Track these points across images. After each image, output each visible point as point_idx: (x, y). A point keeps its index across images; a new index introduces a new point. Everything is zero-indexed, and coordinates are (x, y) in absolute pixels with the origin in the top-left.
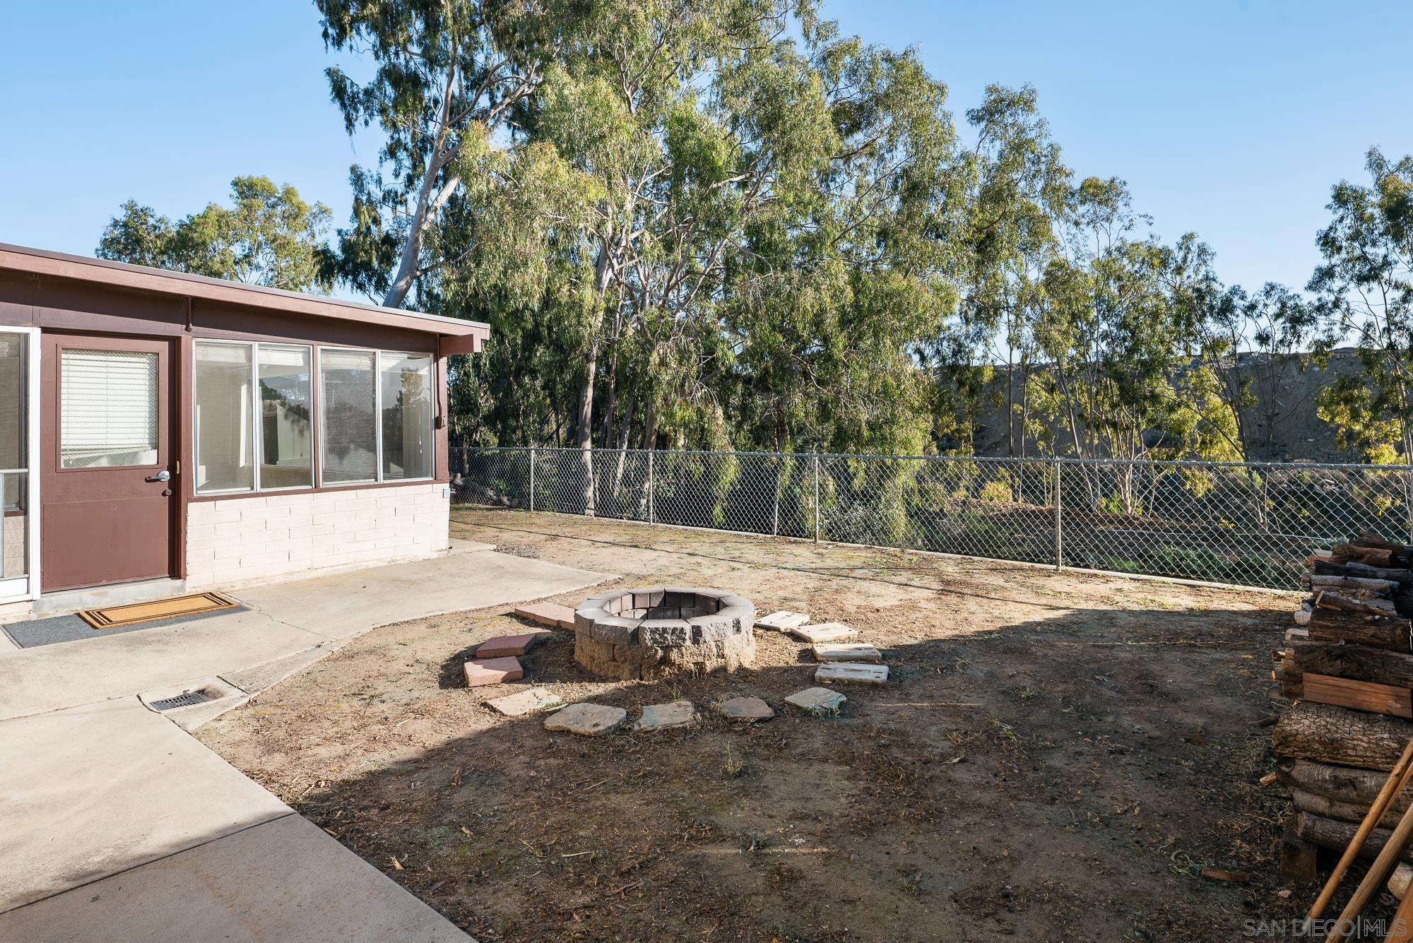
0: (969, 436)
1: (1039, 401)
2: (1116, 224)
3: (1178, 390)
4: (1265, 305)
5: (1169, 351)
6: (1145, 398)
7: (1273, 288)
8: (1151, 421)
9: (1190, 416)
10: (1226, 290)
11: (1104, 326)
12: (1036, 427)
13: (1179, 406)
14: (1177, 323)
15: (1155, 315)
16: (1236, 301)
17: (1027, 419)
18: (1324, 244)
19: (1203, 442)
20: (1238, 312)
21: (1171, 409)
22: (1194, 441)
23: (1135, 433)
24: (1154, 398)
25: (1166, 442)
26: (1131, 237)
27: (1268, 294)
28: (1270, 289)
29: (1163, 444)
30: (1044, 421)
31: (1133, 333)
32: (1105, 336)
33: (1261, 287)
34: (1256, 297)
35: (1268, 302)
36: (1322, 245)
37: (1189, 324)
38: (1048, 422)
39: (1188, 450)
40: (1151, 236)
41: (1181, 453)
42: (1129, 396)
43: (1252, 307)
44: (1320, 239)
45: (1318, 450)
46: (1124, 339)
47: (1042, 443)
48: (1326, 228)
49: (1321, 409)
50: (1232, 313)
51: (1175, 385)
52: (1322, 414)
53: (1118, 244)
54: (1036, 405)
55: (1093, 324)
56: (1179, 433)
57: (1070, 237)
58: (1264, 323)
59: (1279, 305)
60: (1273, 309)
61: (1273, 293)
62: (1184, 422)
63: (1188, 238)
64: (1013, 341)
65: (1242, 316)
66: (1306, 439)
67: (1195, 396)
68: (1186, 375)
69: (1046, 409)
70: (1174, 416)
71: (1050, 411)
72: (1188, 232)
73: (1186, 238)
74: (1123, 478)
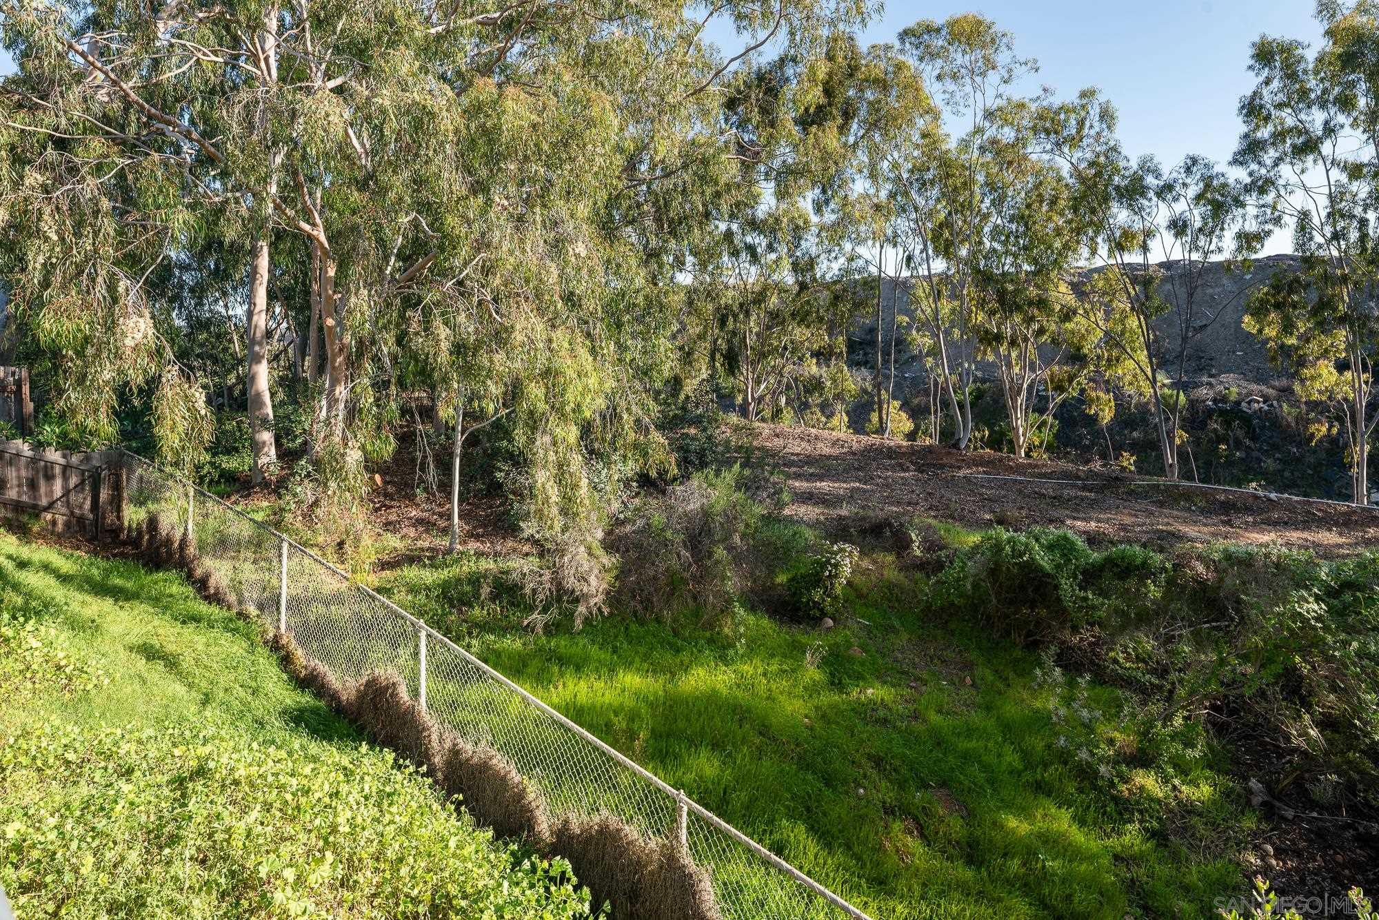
0: (842, 353)
4: (1184, 185)
7: (1194, 161)
10: (1134, 165)
12: (924, 341)
16: (1150, 180)
18: (1248, 115)
19: (1109, 360)
20: (1151, 194)
22: (1098, 357)
26: (1013, 94)
27: (1188, 170)
28: (1192, 164)
32: (996, 233)
33: (1180, 160)
34: (1175, 175)
35: (1188, 181)
36: (1246, 115)
39: (1091, 368)
40: (1045, 90)
43: (1169, 187)
44: (1243, 107)
45: (1247, 363)
47: (932, 359)
48: (1249, 93)
49: (1247, 319)
50: (1143, 195)
52: (1249, 323)
54: (924, 316)
57: (947, 96)
58: (1180, 207)
59: (1201, 185)
60: (1192, 191)
61: (1195, 169)
62: (1084, 335)
63: (1087, 94)
65: (1155, 199)
66: (1234, 352)
72: (1086, 86)
73: (1083, 95)
74: (1014, 400)
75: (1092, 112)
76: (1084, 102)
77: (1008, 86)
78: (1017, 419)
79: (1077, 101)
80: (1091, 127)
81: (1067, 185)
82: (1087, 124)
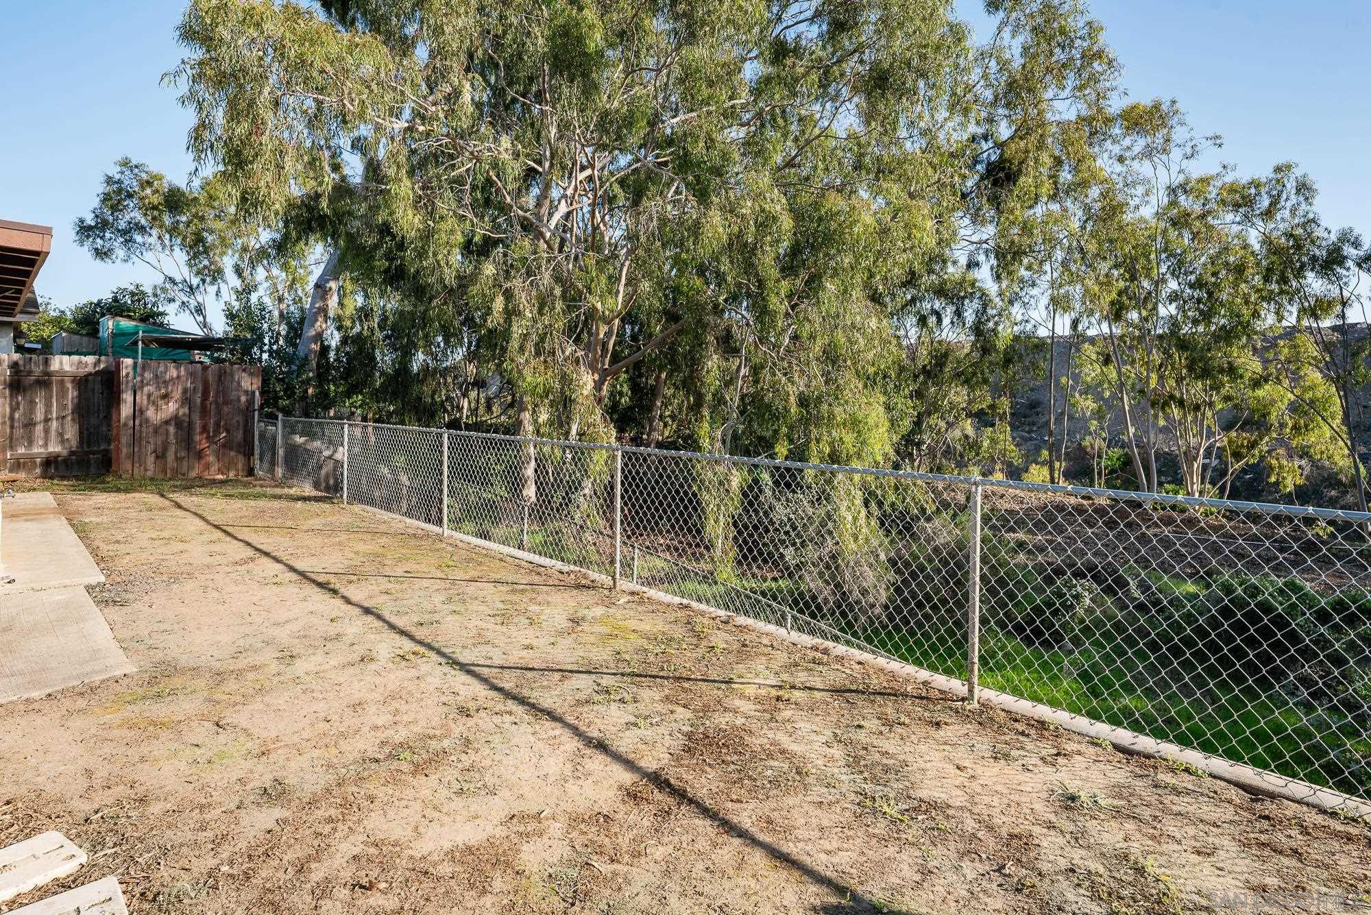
0: (1005, 413)
1: (1093, 374)
2: (1176, 154)
3: (1266, 362)
5: (1256, 315)
6: (1222, 371)
8: (1227, 398)
9: (1278, 396)
10: (1333, 237)
11: (1173, 285)
12: (1088, 405)
13: (1266, 381)
14: (1267, 279)
15: (1240, 270)
16: (1347, 250)
17: (1077, 395)
19: (1295, 427)
20: (1350, 264)
21: (1257, 383)
22: (1282, 425)
23: (1209, 414)
24: (1232, 371)
25: (1248, 424)
26: (1196, 169)
29: (1242, 428)
30: (1099, 397)
31: (1210, 294)
32: (1174, 297)
37: (1284, 280)
38: (1102, 399)
39: (1274, 435)
40: (1224, 167)
41: (1267, 439)
42: (1201, 368)
46: (1199, 301)
47: (1095, 422)
50: (1341, 265)
51: (1261, 357)
53: (1181, 178)
54: (1089, 379)
55: (1159, 282)
56: (1264, 416)
62: (1273, 402)
63: (1282, 169)
64: (1058, 303)
65: (1354, 269)
67: (1287, 370)
68: (1276, 345)
69: (1100, 384)
70: (1260, 393)
71: (1106, 386)
72: (1281, 161)
73: (1278, 169)
74: (1190, 466)
75: (1288, 186)
76: (1279, 176)
77: (1192, 161)
78: (1193, 484)
79: (1272, 176)
80: (1287, 199)
81: (1253, 253)
82: (1284, 196)
